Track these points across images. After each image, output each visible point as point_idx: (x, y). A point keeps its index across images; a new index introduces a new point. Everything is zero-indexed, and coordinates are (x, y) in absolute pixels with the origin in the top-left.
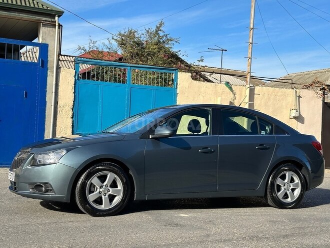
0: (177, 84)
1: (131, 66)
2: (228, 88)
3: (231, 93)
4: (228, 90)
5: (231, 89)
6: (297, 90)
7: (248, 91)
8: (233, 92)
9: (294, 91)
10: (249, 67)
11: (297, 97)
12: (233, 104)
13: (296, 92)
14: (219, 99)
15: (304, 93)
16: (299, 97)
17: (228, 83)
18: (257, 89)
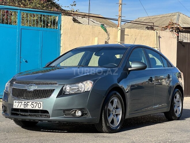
0: (61, 26)
1: (21, 10)
2: (103, 30)
3: (106, 33)
4: (103, 31)
5: (106, 30)
6: (158, 32)
7: (119, 32)
8: (107, 33)
9: (156, 32)
10: (120, 12)
11: (158, 38)
12: (108, 43)
13: (157, 33)
14: (96, 39)
15: (163, 34)
16: (159, 37)
17: (103, 25)
18: (127, 31)
